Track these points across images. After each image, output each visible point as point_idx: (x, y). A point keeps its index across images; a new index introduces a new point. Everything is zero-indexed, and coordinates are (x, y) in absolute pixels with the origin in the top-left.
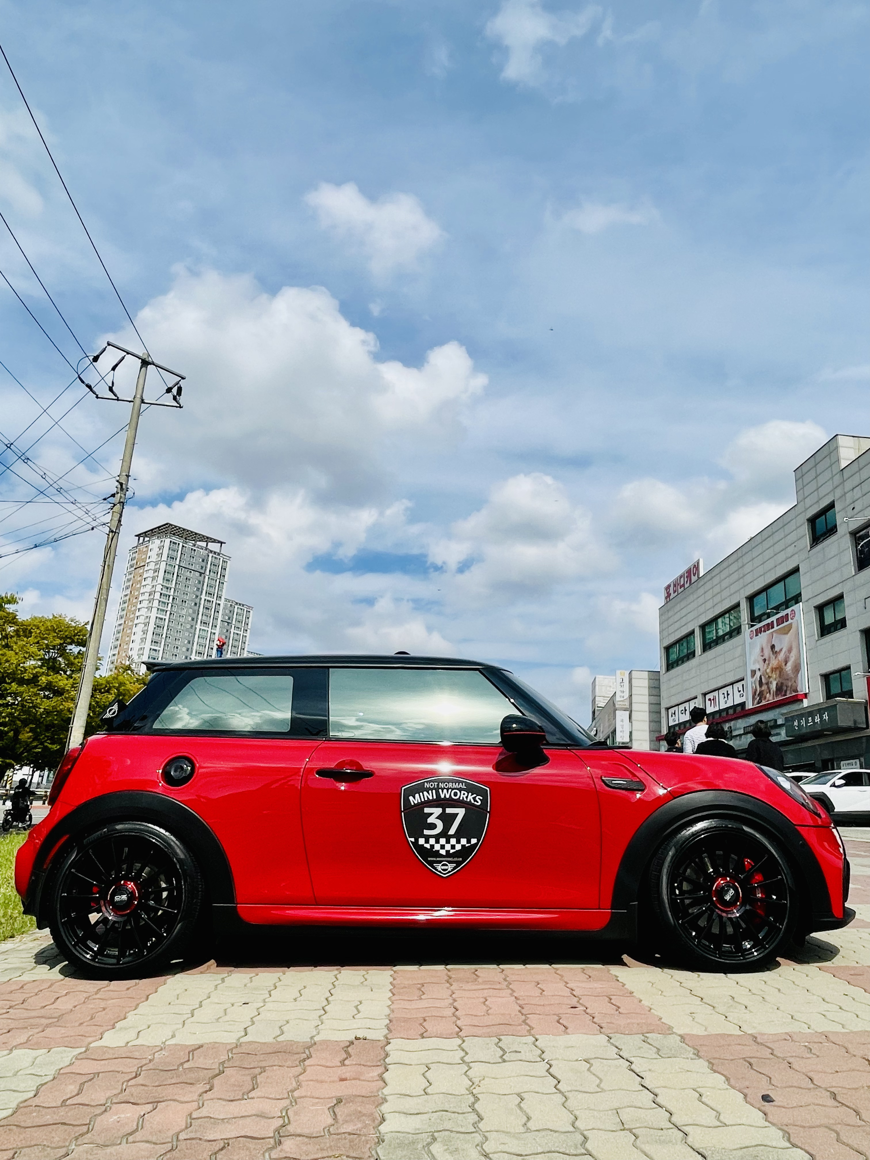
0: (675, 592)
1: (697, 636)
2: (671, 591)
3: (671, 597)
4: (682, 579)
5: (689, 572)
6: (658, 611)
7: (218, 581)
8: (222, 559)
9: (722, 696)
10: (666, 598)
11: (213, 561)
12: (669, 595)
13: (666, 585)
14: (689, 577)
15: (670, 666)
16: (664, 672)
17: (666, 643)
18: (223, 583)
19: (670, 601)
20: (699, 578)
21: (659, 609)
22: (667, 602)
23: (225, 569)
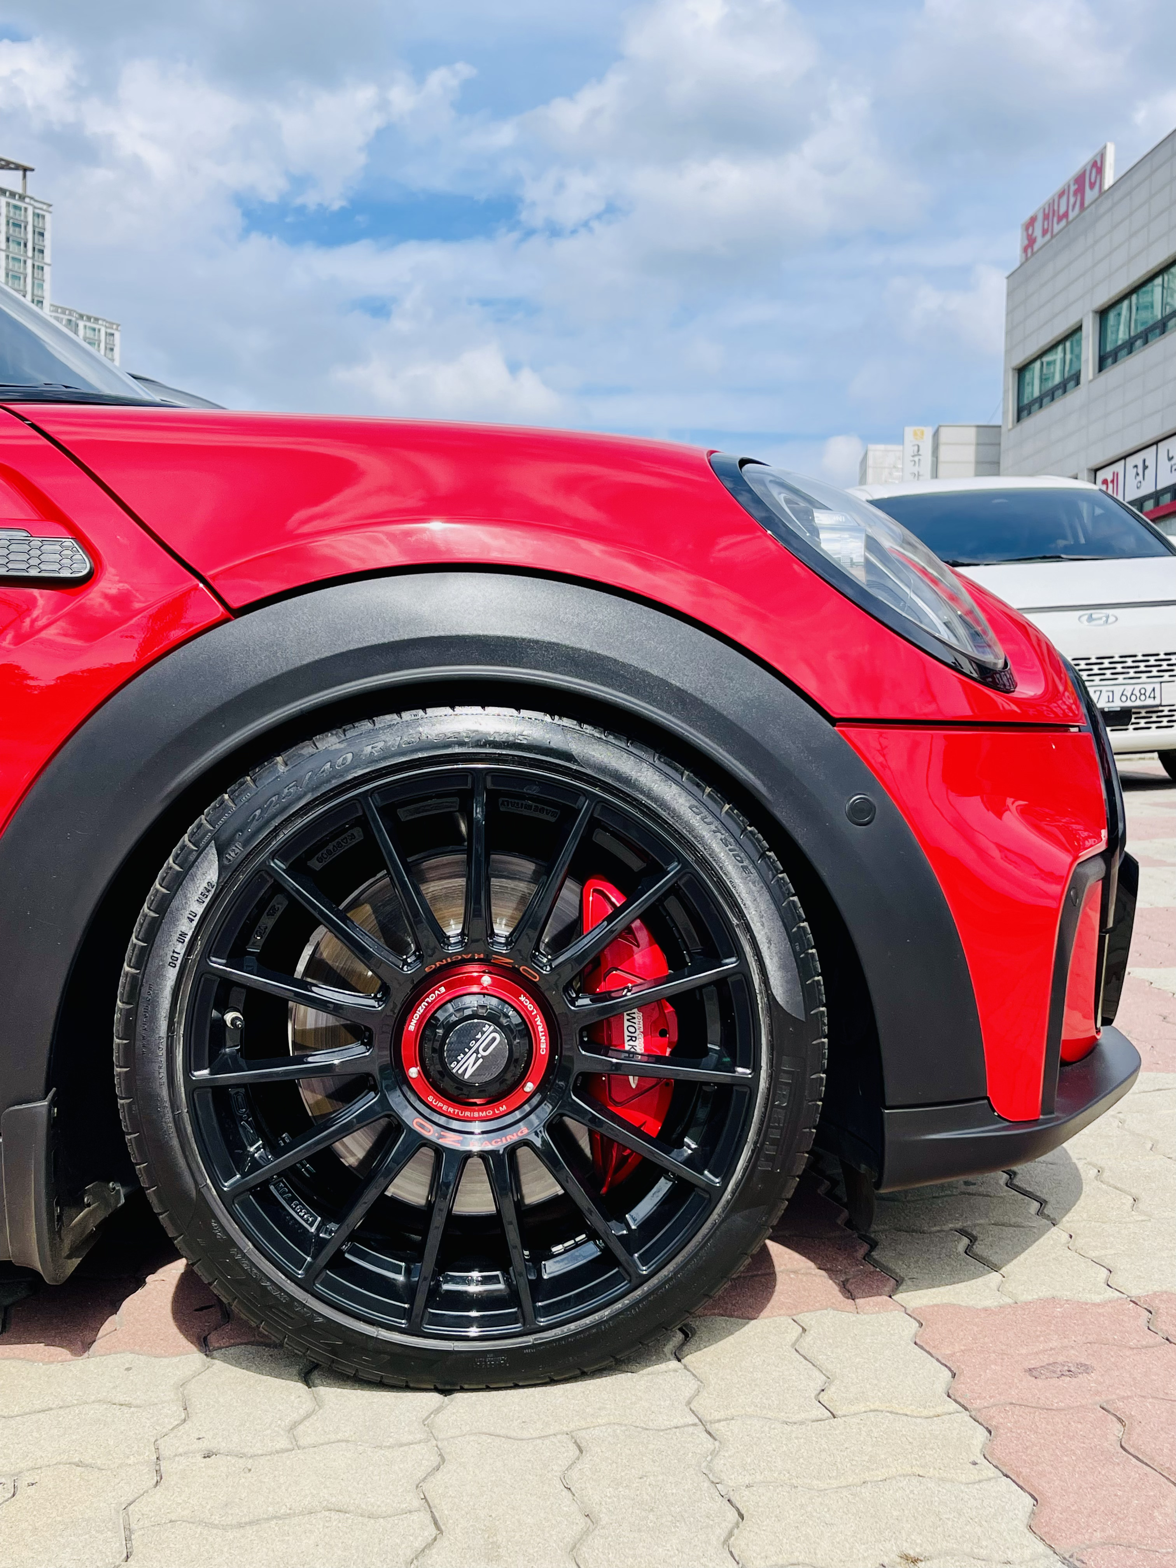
0: (1045, 232)
1: (1088, 337)
2: (1038, 232)
3: (1036, 247)
4: (1064, 200)
5: (1080, 180)
6: (1005, 281)
7: (29, 263)
8: (30, 210)
9: (1131, 472)
10: (1025, 250)
11: (11, 215)
12: (1031, 241)
13: (1026, 218)
14: (1080, 191)
15: (1022, 411)
16: (1010, 426)
17: (1019, 359)
18: (42, 269)
19: (1033, 254)
20: (1101, 193)
21: (1008, 278)
22: (1027, 259)
23: (42, 234)
